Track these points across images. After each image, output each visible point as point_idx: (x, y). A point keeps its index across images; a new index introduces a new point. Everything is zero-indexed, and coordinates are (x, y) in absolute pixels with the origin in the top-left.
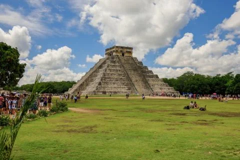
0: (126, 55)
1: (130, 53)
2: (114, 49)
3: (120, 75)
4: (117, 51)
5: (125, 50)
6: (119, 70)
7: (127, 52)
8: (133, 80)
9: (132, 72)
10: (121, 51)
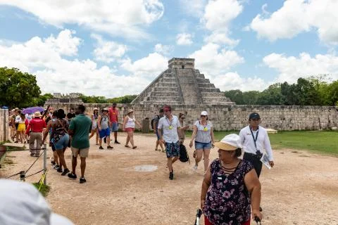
0: (186, 67)
1: (192, 64)
2: (173, 62)
3: (173, 89)
4: (176, 64)
5: (186, 62)
6: (174, 85)
7: (188, 64)
8: (185, 95)
9: (187, 86)
10: (181, 63)
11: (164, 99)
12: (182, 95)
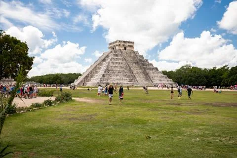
1: (132, 47)
2: (117, 43)
3: (122, 67)
4: (119, 45)
5: (127, 44)
6: (122, 63)
7: (129, 46)
8: (135, 72)
9: (134, 65)
10: (124, 45)
11: (117, 75)
12: (133, 73)
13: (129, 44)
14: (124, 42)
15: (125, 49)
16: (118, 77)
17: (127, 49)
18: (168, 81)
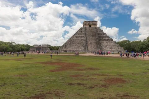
1: (96, 24)
6: (83, 37)
10: (89, 24)
11: (76, 45)
13: (93, 23)
14: (89, 22)
15: (90, 26)
16: (76, 47)
17: (91, 26)
18: (118, 48)
